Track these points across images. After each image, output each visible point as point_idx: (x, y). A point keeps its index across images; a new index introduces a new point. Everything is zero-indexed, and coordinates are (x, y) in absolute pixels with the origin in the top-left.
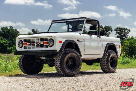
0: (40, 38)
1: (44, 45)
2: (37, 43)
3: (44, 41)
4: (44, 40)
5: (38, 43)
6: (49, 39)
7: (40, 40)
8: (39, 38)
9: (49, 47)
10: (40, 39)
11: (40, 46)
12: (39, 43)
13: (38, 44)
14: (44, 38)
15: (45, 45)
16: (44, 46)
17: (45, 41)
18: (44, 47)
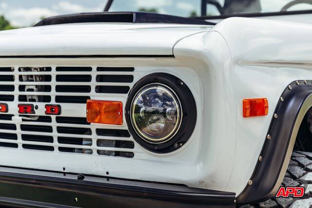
0: (54, 63)
1: (94, 126)
2: (32, 109)
3: (94, 96)
4: (93, 84)
5: (41, 109)
6: (138, 76)
7: (53, 83)
8: (44, 63)
9: (138, 149)
10: (54, 73)
11: (55, 134)
12: (50, 109)
13: (41, 119)
14: (94, 63)
15: (100, 132)
16: (94, 137)
17: (100, 89)
18: (94, 147)
